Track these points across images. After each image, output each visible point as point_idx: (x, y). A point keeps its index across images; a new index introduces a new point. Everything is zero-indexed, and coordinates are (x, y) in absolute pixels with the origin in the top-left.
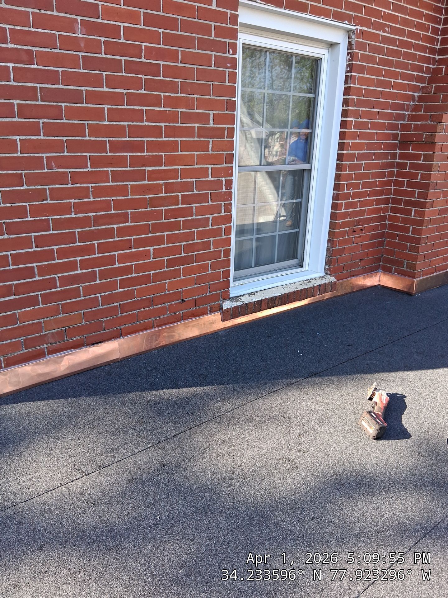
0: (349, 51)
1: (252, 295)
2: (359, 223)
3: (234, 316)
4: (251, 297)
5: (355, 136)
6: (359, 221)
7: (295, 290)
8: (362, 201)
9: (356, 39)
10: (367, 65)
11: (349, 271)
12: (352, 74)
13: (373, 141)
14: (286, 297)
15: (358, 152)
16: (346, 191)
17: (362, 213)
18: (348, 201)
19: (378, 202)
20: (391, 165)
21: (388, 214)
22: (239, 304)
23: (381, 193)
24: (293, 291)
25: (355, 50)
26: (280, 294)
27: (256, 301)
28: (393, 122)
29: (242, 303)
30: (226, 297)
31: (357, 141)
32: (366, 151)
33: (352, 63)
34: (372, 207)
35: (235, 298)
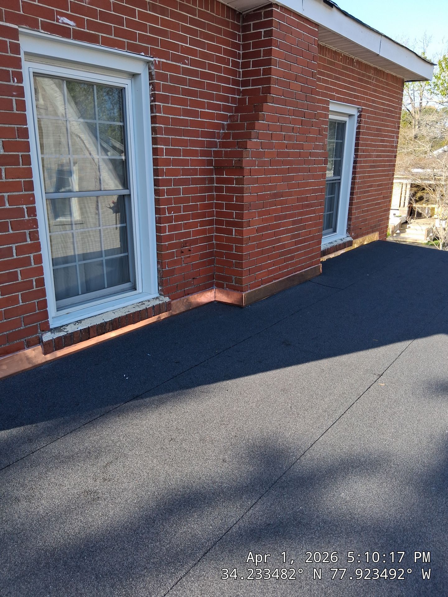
0: (151, 82)
1: (79, 323)
2: (186, 244)
3: (57, 347)
4: (77, 326)
5: (167, 162)
6: (185, 242)
7: (127, 313)
8: (186, 224)
9: (155, 70)
10: (170, 95)
11: (183, 290)
12: (156, 103)
13: (188, 167)
14: (118, 321)
15: (174, 177)
16: (167, 215)
17: (187, 234)
18: (171, 224)
19: (202, 224)
20: (210, 189)
21: (214, 234)
22: (62, 334)
23: (203, 215)
24: (124, 314)
25: (155, 81)
26: (111, 319)
27: (82, 329)
28: (205, 149)
29: (66, 333)
30: (46, 328)
31: (171, 167)
32: (182, 177)
33: (155, 93)
34: (197, 229)
35: (58, 329)
